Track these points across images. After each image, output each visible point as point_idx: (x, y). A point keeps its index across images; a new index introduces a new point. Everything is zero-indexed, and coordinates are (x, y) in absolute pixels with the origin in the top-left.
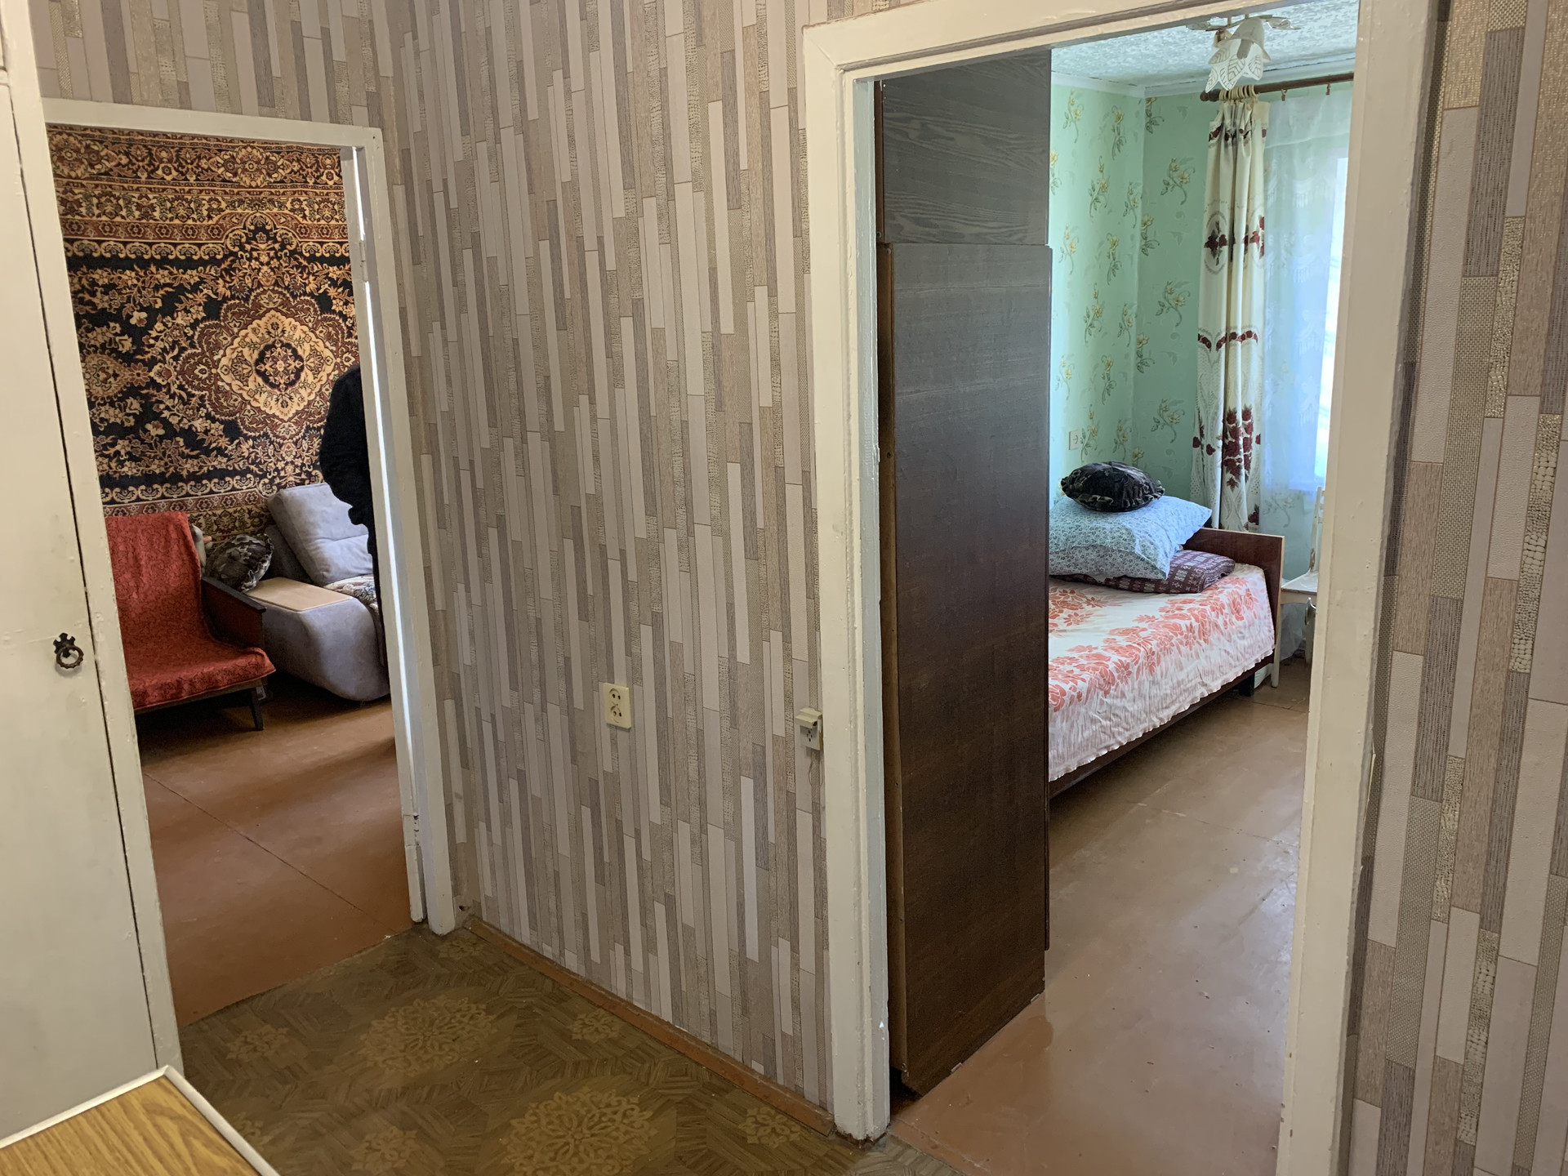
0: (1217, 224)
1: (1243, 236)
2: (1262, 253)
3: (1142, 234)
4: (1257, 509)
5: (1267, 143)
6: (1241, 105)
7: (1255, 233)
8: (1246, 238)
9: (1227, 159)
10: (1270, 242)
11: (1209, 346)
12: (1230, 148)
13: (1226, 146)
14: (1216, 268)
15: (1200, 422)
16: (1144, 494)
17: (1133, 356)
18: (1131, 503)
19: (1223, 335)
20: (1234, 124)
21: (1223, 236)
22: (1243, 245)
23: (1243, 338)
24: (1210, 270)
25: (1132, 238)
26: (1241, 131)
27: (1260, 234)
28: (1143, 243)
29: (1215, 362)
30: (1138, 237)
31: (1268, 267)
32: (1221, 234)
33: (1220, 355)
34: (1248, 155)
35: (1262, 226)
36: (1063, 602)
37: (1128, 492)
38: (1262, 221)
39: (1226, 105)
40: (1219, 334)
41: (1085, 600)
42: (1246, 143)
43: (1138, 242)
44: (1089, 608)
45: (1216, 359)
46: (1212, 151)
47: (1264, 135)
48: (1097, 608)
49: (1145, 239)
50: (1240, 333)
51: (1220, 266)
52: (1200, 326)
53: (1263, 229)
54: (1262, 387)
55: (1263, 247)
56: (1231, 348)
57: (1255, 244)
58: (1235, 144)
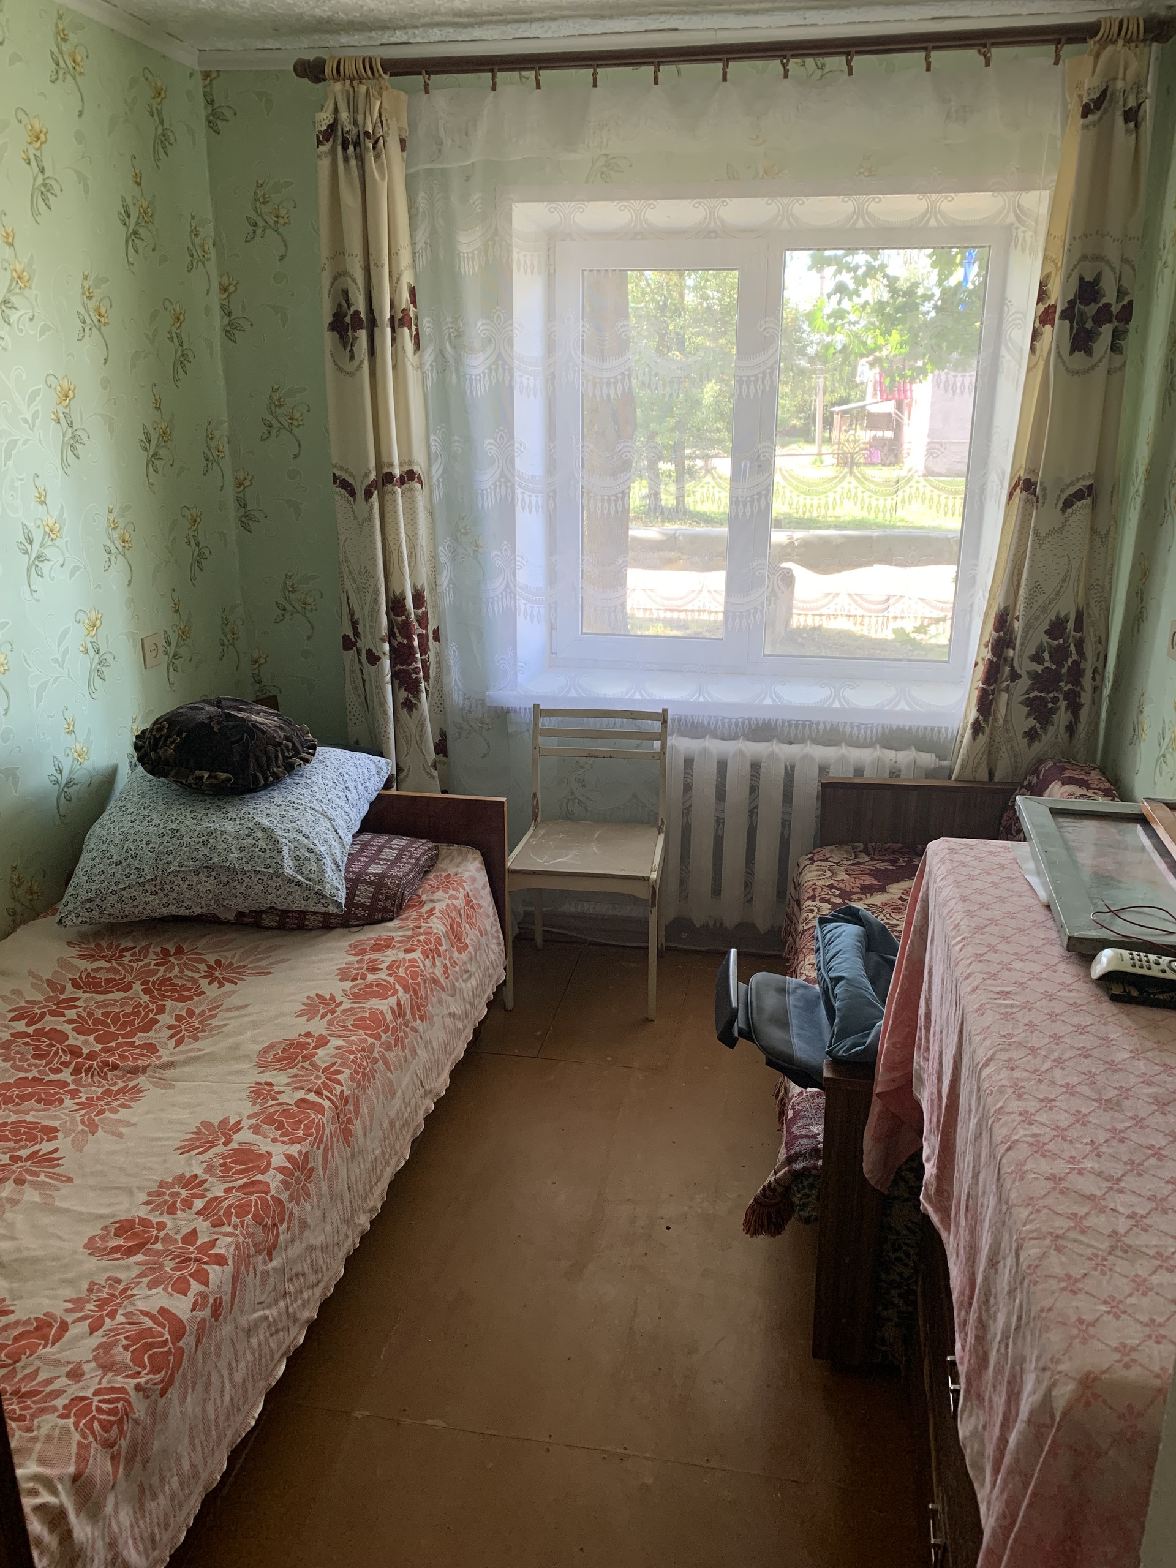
0: (345, 293)
1: (388, 316)
2: (417, 346)
3: (222, 307)
4: (443, 734)
5: (408, 163)
6: (363, 89)
7: (405, 311)
8: (392, 318)
9: (350, 182)
10: (427, 326)
11: (352, 493)
12: (353, 162)
13: (346, 159)
14: (349, 367)
15: (352, 613)
16: (285, 758)
17: (232, 505)
18: (266, 779)
19: (373, 476)
20: (355, 123)
21: (357, 313)
22: (389, 330)
23: (402, 481)
24: (341, 370)
25: (208, 310)
26: (367, 134)
27: (411, 314)
28: (226, 320)
29: (364, 520)
30: (217, 312)
31: (427, 367)
32: (353, 309)
33: (371, 509)
34: (383, 179)
35: (413, 300)
36: (165, 981)
37: (257, 758)
38: (412, 291)
39: (338, 86)
40: (367, 475)
41: (203, 967)
42: (377, 157)
43: (218, 321)
44: (212, 991)
45: (366, 515)
46: (325, 163)
47: (403, 148)
48: (229, 987)
49: (229, 314)
50: (397, 472)
51: (356, 363)
52: (334, 462)
53: (415, 306)
54: (434, 557)
55: (417, 335)
56: (387, 497)
57: (406, 329)
58: (361, 159)
